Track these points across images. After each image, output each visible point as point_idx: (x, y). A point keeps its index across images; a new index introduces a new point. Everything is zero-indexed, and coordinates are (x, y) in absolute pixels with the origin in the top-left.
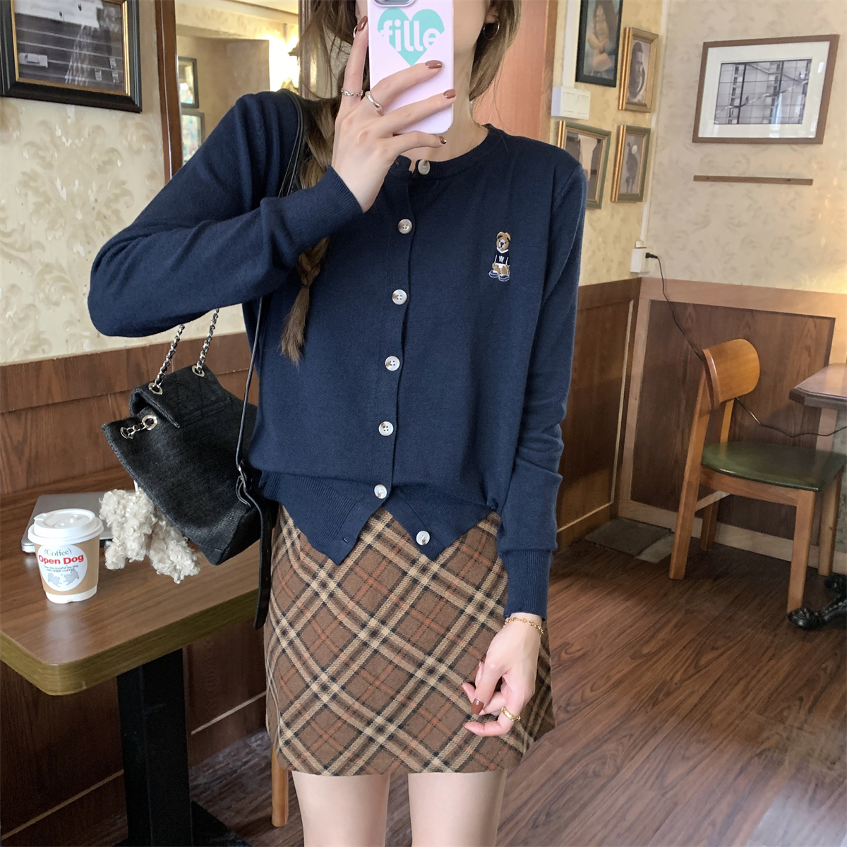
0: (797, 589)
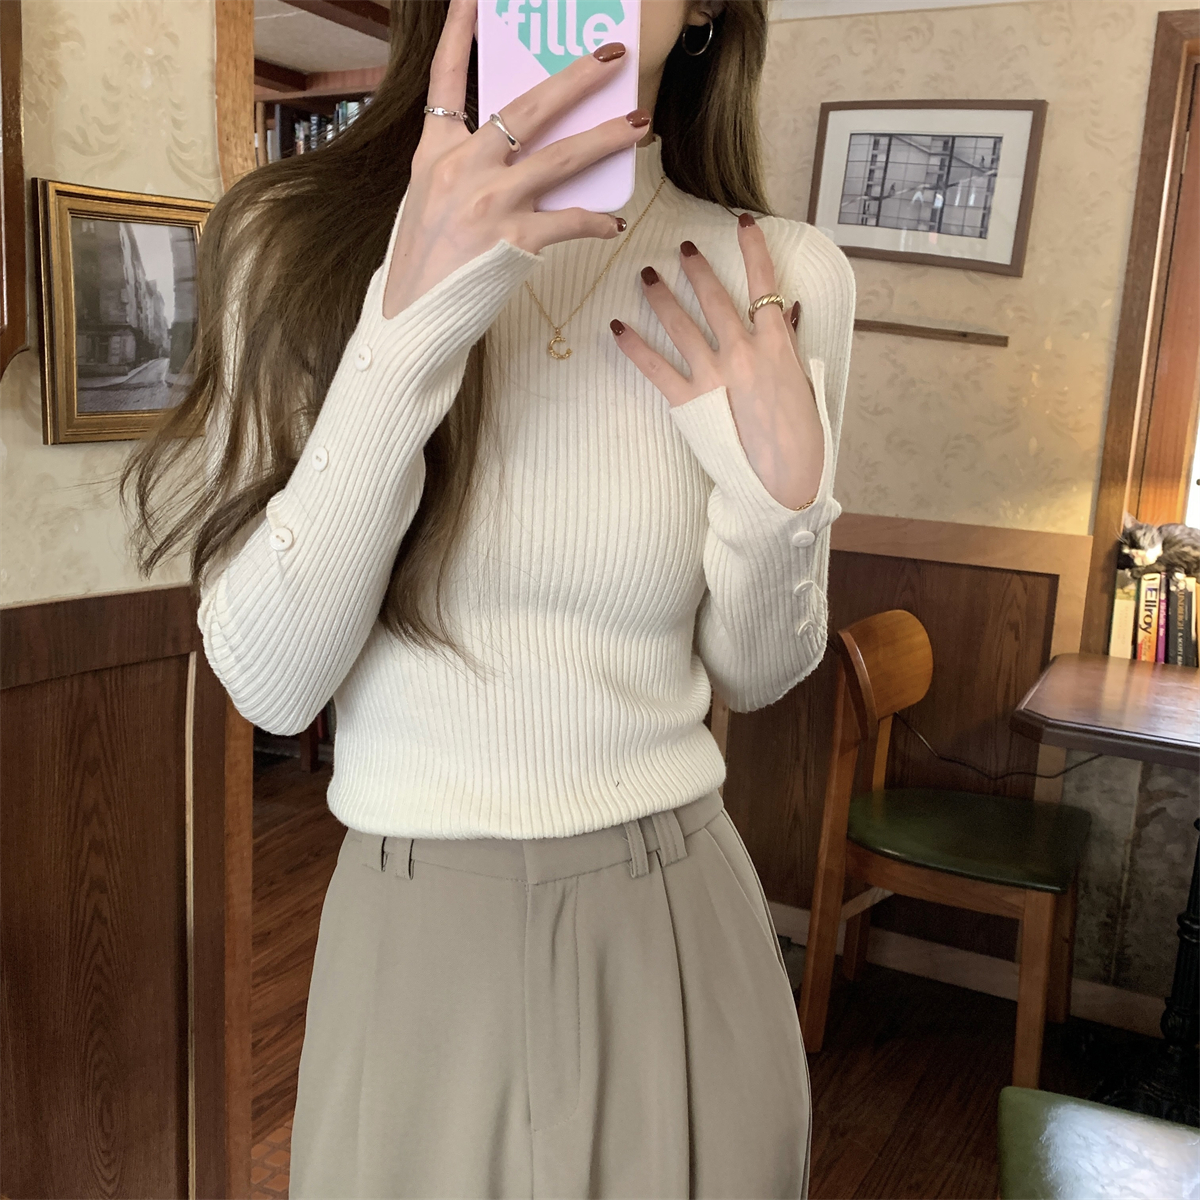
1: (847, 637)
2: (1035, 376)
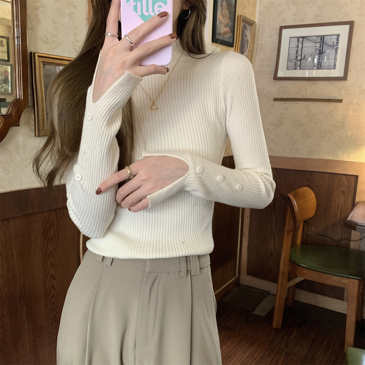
1: (291, 196)
2: (350, 111)
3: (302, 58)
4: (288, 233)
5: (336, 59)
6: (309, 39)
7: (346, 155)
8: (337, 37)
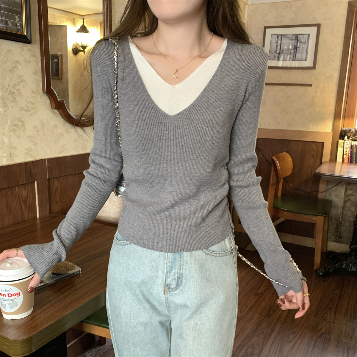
0: (318, 259)
1: (274, 158)
2: (318, 93)
3: (281, 52)
4: (272, 185)
5: (307, 53)
6: (286, 36)
7: (315, 127)
8: (308, 36)
